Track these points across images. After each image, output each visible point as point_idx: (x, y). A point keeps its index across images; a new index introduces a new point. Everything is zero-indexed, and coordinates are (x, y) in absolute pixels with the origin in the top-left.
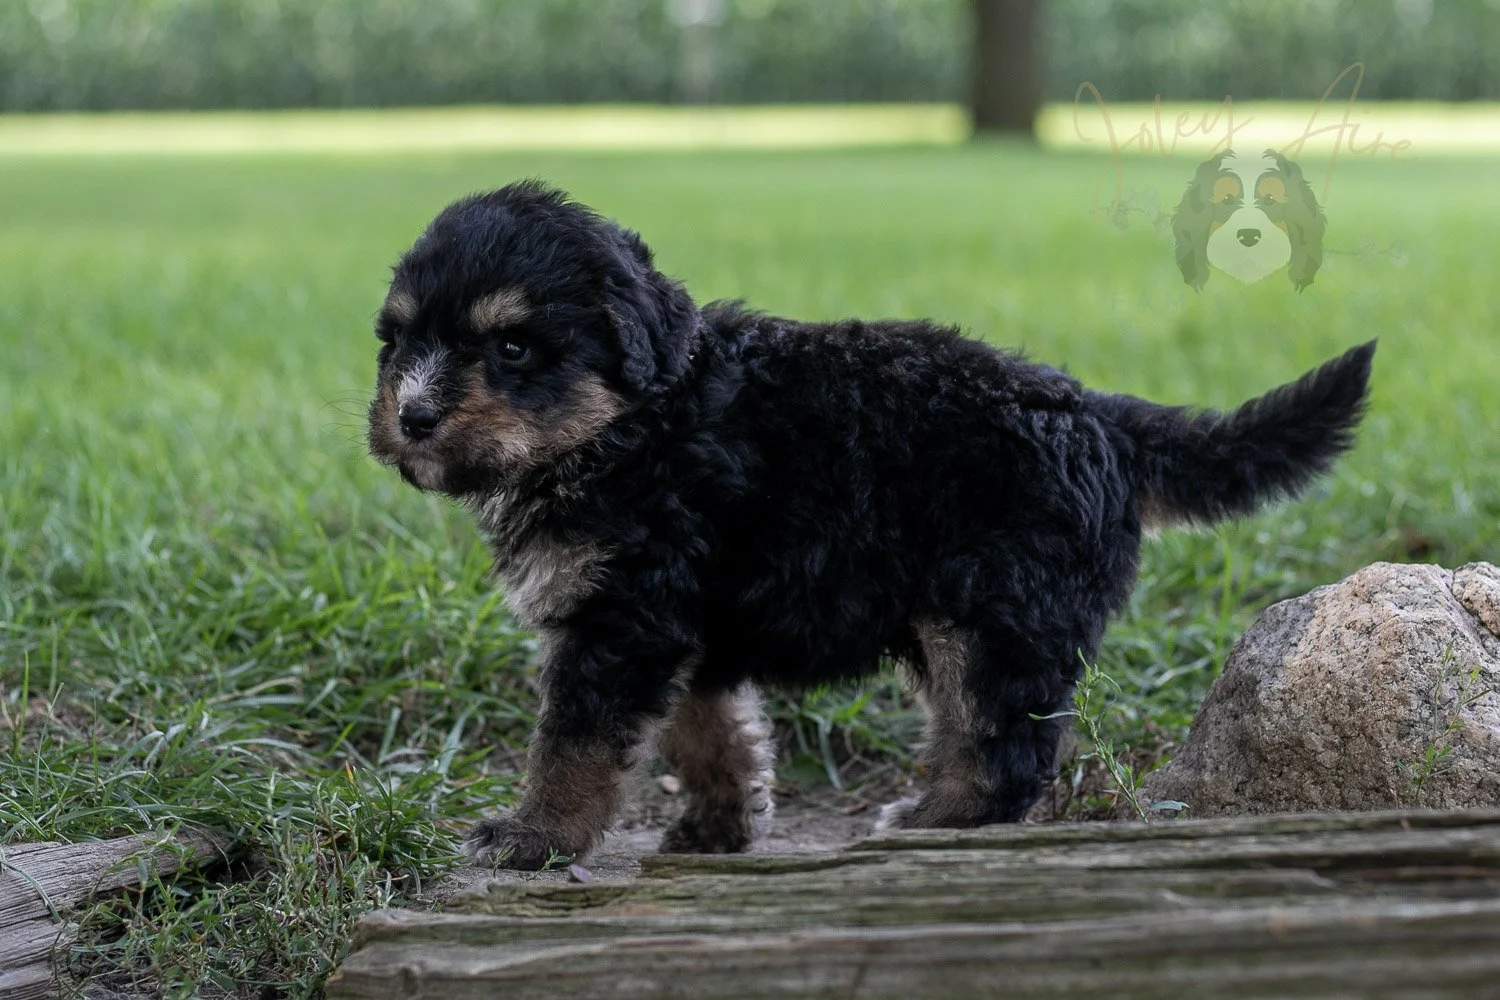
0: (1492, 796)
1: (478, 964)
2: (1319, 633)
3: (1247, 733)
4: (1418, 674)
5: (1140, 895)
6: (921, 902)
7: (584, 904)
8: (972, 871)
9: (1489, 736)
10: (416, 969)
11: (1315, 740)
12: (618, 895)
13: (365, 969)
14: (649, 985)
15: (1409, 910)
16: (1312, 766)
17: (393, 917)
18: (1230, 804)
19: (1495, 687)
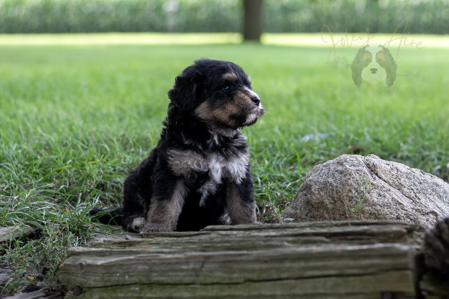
0: (374, 217)
1: (100, 262)
2: (328, 173)
3: (309, 200)
4: (354, 184)
5: (278, 243)
6: (219, 245)
7: (129, 245)
8: (233, 237)
9: (373, 201)
10: (84, 263)
11: (327, 201)
12: (138, 243)
13: (70, 263)
14: (146, 267)
15: (350, 248)
16: (326, 209)
17: (78, 249)
18: (304, 219)
19: (375, 188)
